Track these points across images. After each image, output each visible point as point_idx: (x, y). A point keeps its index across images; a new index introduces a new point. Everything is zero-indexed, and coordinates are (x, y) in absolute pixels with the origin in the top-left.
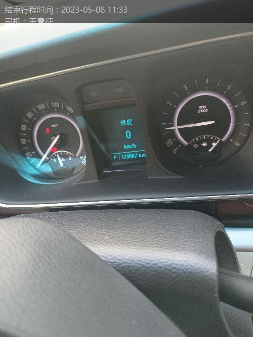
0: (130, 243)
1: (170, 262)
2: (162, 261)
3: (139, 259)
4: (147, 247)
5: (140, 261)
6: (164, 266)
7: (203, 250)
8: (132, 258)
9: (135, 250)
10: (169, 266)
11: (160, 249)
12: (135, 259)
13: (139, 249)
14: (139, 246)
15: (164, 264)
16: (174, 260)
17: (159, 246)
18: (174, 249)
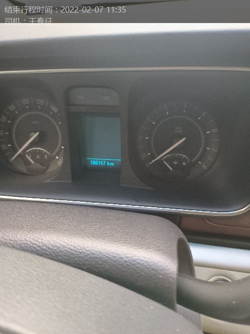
0: (100, 237)
1: (135, 258)
2: (128, 256)
3: (107, 252)
4: (115, 242)
5: (107, 253)
6: (130, 260)
7: (166, 251)
8: (100, 250)
9: (104, 243)
10: (134, 261)
11: (128, 245)
12: (103, 252)
13: (108, 243)
14: (109, 240)
15: (130, 259)
16: (139, 256)
17: (127, 242)
18: (140, 247)
